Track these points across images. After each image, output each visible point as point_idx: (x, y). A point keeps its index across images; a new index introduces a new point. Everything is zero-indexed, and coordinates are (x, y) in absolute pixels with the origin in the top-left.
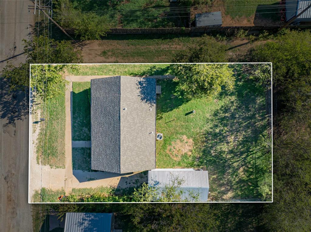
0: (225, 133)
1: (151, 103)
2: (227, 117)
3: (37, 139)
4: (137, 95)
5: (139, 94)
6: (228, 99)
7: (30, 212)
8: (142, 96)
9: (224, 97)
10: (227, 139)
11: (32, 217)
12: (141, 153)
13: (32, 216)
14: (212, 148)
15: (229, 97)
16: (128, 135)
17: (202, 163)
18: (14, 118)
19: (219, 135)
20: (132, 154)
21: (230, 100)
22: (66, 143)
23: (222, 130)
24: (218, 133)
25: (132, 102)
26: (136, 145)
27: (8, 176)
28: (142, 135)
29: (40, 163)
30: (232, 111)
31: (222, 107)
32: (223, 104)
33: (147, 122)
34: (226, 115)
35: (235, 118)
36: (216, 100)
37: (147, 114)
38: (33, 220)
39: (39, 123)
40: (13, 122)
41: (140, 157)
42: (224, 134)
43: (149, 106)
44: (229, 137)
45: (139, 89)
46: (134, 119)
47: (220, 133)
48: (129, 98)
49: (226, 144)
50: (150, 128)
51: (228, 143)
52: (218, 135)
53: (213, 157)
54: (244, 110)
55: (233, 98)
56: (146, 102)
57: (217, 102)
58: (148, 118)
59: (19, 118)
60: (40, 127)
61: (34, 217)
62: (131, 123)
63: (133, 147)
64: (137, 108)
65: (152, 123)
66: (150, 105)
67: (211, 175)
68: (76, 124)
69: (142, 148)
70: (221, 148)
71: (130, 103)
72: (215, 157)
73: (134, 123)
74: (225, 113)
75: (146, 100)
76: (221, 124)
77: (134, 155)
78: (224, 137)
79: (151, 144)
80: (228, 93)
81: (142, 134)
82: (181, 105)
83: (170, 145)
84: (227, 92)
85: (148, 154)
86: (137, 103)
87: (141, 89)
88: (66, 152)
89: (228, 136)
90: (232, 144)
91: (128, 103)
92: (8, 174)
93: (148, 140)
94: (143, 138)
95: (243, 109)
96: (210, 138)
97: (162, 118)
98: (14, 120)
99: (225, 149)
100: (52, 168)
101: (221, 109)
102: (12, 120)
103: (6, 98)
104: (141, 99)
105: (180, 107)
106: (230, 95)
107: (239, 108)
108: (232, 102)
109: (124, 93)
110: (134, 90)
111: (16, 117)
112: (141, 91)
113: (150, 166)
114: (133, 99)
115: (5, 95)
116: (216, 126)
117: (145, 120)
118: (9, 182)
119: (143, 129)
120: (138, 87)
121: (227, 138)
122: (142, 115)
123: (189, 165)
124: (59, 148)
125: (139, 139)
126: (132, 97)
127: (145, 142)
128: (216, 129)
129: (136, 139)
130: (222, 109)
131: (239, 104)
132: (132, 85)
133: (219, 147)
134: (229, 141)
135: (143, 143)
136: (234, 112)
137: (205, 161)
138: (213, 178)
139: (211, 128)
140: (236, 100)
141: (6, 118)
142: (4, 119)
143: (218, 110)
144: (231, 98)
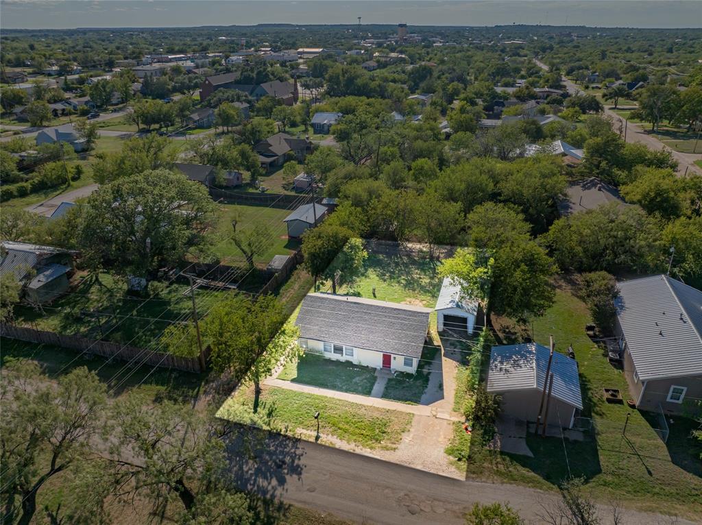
3: (348, 443)
7: (494, 485)
11: (505, 485)
13: (503, 483)
18: (295, 465)
22: (370, 404)
27: (408, 506)
29: (394, 446)
38: (511, 484)
39: (321, 435)
40: (299, 469)
59: (297, 457)
60: (328, 435)
61: (505, 481)
68: (344, 388)
88: (385, 407)
92: (404, 505)
98: (298, 466)
100: (409, 431)
102: (297, 470)
103: (250, 469)
111: (293, 461)
115: (243, 470)
118: (423, 508)
124: (376, 415)
141: (288, 477)
142: (287, 480)
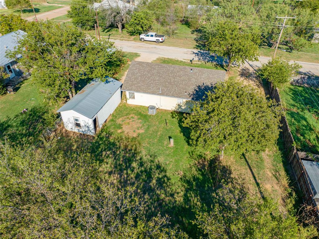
0: (127, 173)
1: (194, 95)
2: (150, 181)
4: (205, 83)
5: (205, 85)
6: (179, 190)
8: (203, 87)
9: (183, 186)
10: (116, 173)
12: (143, 79)
14: (113, 154)
15: (182, 193)
16: (166, 70)
17: (101, 139)
19: (126, 165)
20: (146, 71)
21: (178, 193)
23: (133, 171)
24: (130, 165)
25: (197, 77)
26: (153, 75)
28: (160, 82)
30: (157, 192)
31: (169, 179)
32: (173, 181)
33: (173, 88)
34: (154, 181)
35: (145, 193)
36: (182, 173)
37: (182, 90)
41: (140, 77)
42: (125, 172)
43: (190, 92)
44: (118, 177)
45: (211, 85)
46: (180, 76)
47: (129, 167)
48: (203, 75)
49: (110, 170)
50: (166, 90)
51: (110, 173)
52: (128, 164)
53: (102, 152)
54: (153, 209)
55: (179, 199)
56: (195, 90)
57: (179, 174)
58: (177, 90)
62: (176, 74)
63: (152, 73)
64: (191, 81)
65: (170, 93)
66: (192, 93)
67: (79, 145)
69: (147, 80)
70: (107, 163)
71: (196, 75)
72: (98, 155)
73: (176, 76)
74: (157, 181)
75: (198, 90)
76: (142, 172)
77: (144, 72)
78: (121, 170)
79: (149, 89)
80: (190, 194)
81: (162, 82)
82: (184, 135)
83: (139, 119)
84: (191, 192)
85: (139, 85)
86: (196, 82)
87: (210, 87)
89: (121, 176)
90: (104, 179)
91: (197, 73)
93: (154, 87)
94: (158, 82)
95: (155, 209)
96: (127, 155)
97: (173, 117)
99: (104, 168)
101: (165, 176)
104: (199, 86)
105: (182, 134)
106: (185, 195)
107: (160, 205)
108: (172, 195)
109: (208, 71)
110: (210, 80)
112: (208, 87)
113: (127, 85)
114: (201, 78)
116: (141, 165)
117: (176, 86)
119: (167, 83)
120: (213, 84)
121: (118, 174)
122: (182, 85)
123: (105, 128)
125: (158, 78)
126: (203, 78)
127: (153, 84)
128: (138, 164)
129: (159, 76)
130: (165, 179)
131: (166, 205)
132: (215, 80)
133: (110, 161)
134: (112, 175)
135: (152, 82)
136: (156, 193)
137: (100, 142)
138: (73, 146)
139: (141, 159)
140: (176, 201)
143: (165, 171)
144: (180, 195)
